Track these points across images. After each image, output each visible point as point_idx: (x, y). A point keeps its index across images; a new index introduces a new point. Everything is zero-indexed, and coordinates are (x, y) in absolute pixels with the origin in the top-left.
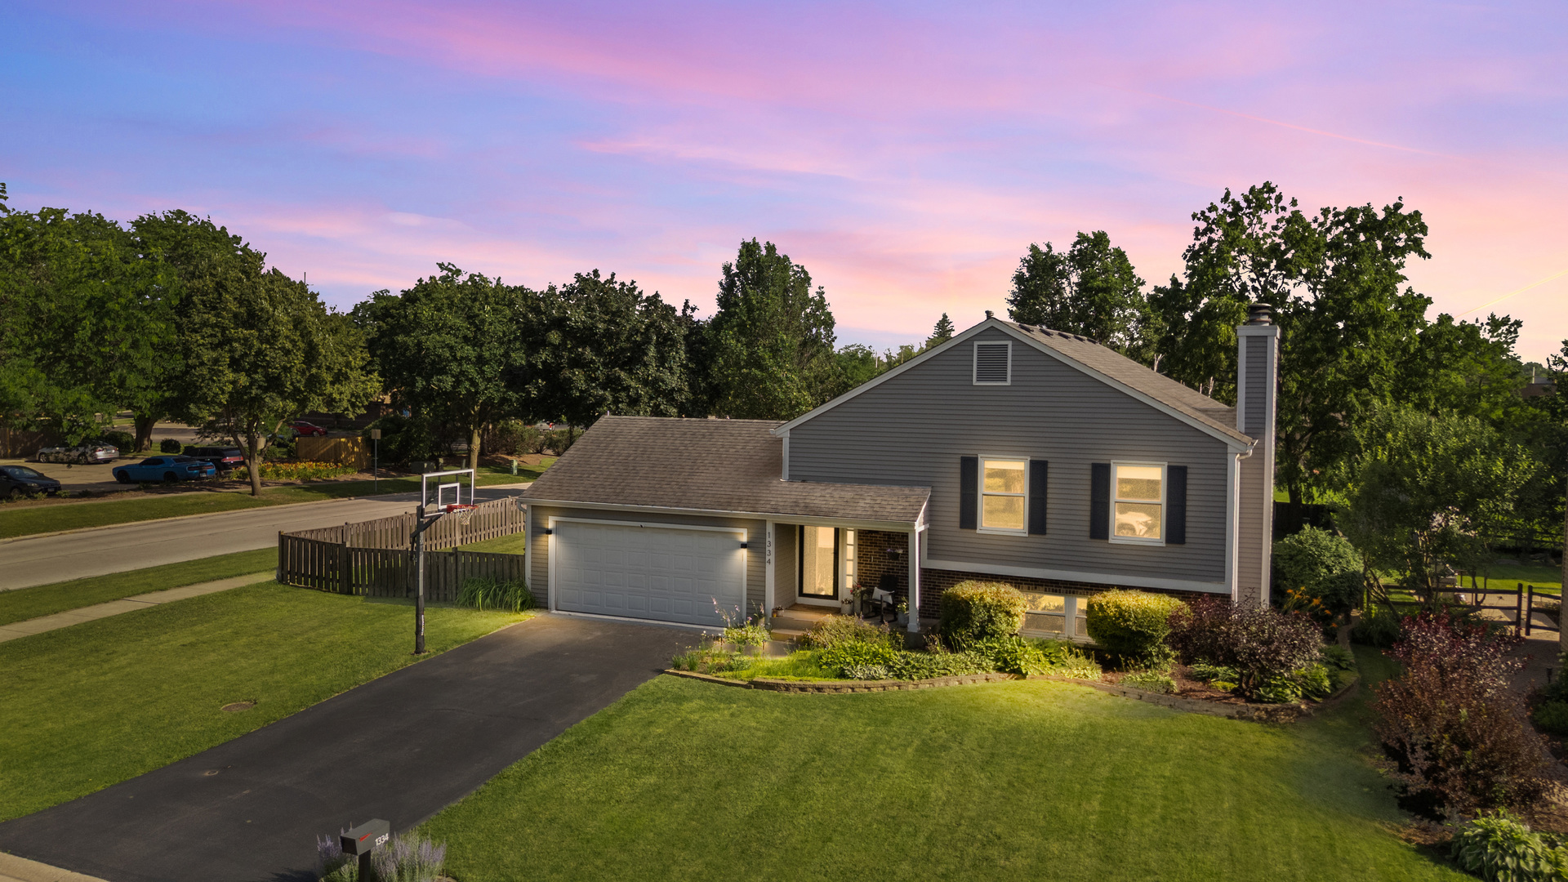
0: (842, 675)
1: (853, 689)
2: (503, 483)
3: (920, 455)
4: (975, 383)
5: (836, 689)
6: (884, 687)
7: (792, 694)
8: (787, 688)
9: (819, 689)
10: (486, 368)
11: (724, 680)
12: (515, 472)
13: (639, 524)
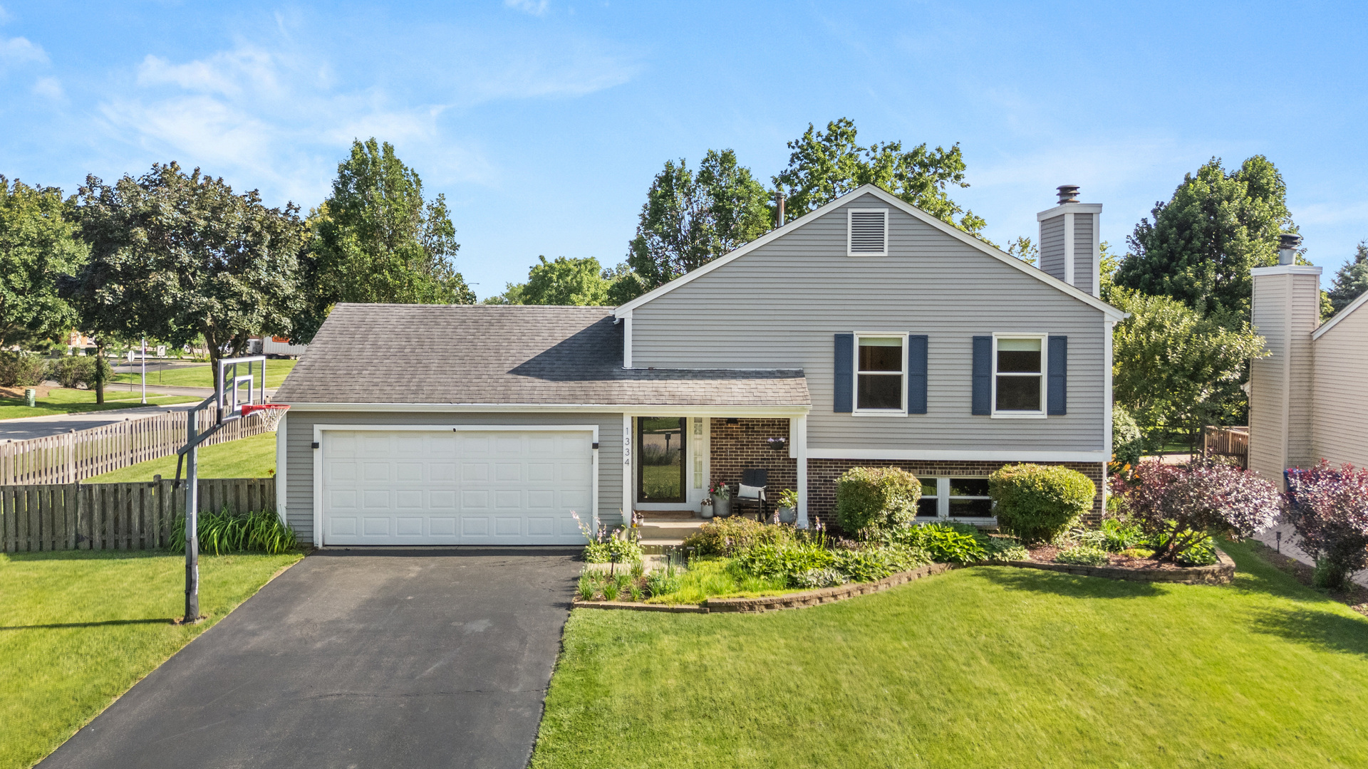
0: (793, 583)
1: (820, 599)
2: (25, 416)
3: (788, 334)
4: (850, 254)
5: (804, 602)
6: (849, 593)
7: (758, 613)
8: (751, 606)
9: (787, 604)
10: (12, 277)
11: (664, 606)
12: (33, 405)
13: (450, 428)
